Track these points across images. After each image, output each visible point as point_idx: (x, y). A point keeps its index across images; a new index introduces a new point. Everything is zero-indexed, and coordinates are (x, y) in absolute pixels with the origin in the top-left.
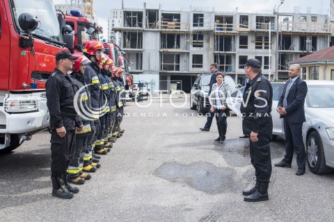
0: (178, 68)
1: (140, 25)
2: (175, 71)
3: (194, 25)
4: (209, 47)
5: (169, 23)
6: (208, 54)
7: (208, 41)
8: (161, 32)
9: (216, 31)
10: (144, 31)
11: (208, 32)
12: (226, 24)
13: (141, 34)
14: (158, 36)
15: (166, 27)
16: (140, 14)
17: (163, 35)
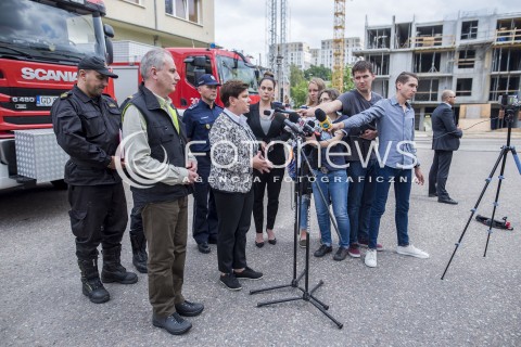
0: (434, 97)
1: (388, 46)
2: (430, 102)
3: (463, 38)
4: (483, 66)
5: (425, 38)
6: (481, 78)
7: (483, 58)
8: (414, 52)
9: (496, 43)
10: (391, 52)
11: (484, 46)
12: (516, 30)
13: (387, 57)
14: (410, 57)
15: (421, 45)
16: (388, 32)
17: (416, 55)
